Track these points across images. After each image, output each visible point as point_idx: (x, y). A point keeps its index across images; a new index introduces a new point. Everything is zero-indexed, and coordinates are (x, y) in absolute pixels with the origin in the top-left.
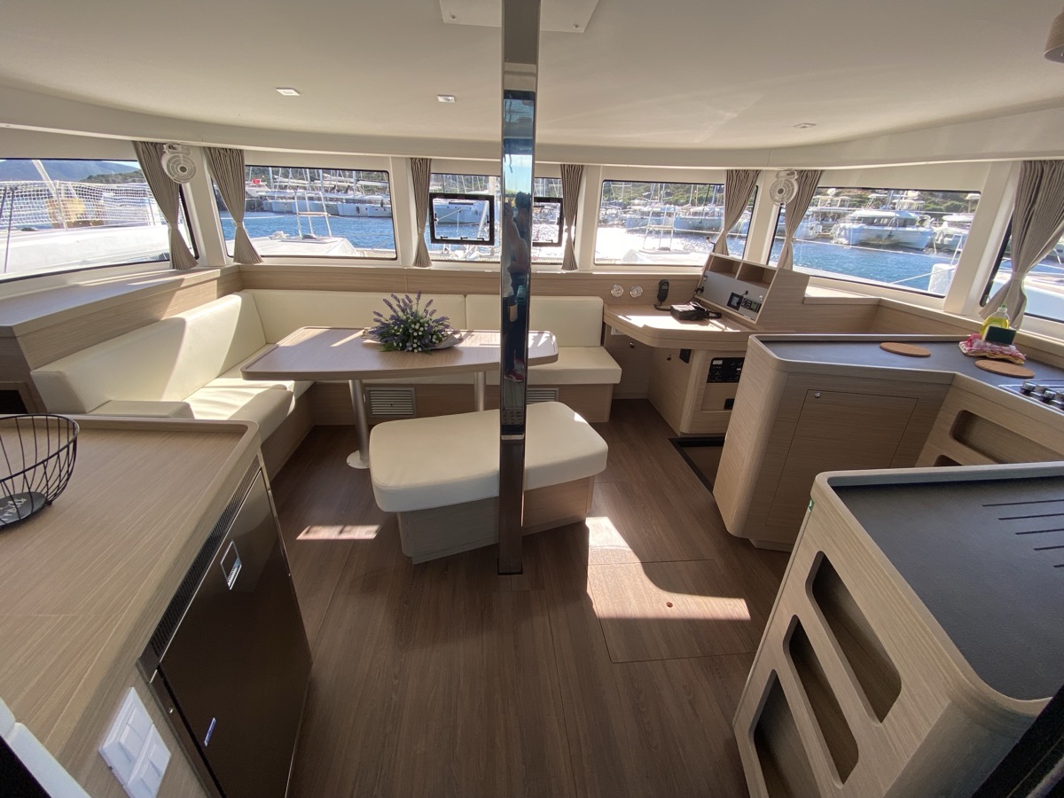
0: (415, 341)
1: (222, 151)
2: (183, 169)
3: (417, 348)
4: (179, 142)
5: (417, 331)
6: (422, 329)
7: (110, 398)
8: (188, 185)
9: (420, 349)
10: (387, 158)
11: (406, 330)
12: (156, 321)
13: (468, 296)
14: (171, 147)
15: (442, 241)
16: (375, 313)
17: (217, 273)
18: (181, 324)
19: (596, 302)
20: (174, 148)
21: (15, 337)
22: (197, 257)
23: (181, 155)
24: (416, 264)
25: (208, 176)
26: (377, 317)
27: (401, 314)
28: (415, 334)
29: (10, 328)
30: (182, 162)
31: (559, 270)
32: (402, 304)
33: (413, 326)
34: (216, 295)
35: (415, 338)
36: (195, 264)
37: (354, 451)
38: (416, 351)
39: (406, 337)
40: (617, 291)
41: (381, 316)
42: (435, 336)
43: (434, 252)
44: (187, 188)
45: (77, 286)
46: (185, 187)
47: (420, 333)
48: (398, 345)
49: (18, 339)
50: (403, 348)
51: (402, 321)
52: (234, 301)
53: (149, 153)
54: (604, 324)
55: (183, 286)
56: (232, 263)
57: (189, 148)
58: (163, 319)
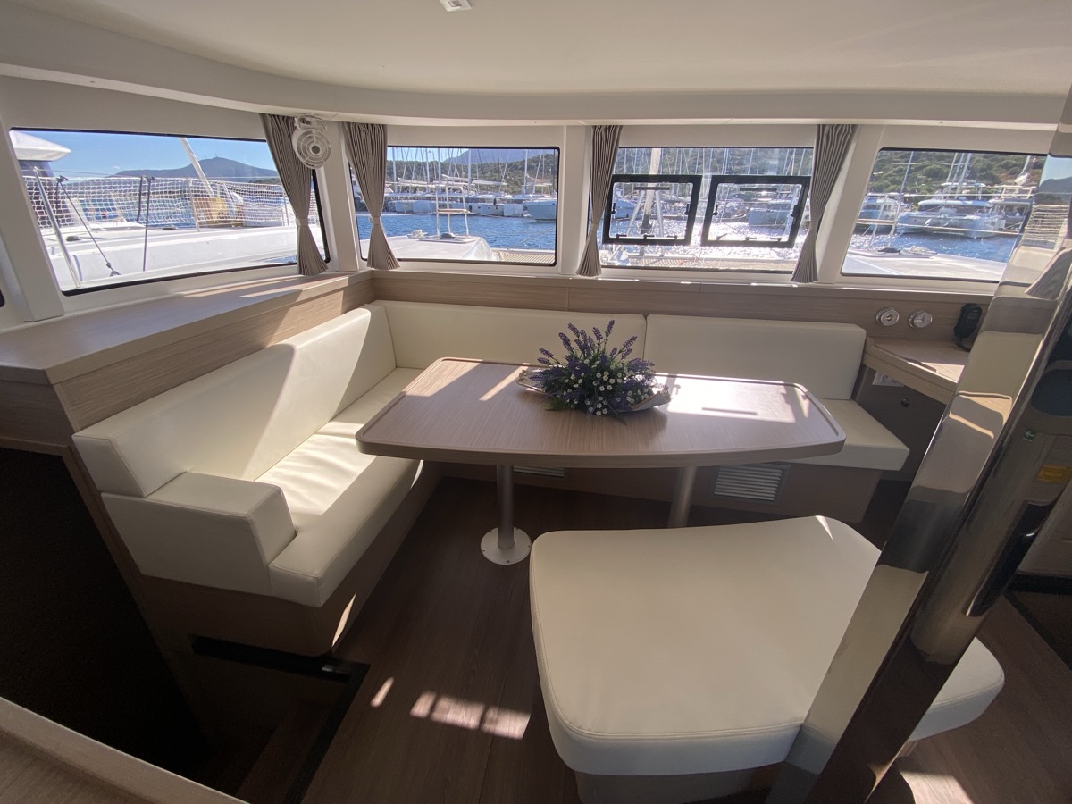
0: (601, 398)
1: (362, 128)
2: (316, 149)
3: (601, 410)
4: (312, 112)
5: (605, 383)
6: (613, 381)
7: (184, 470)
8: (322, 169)
9: (605, 411)
10: (560, 128)
11: (588, 382)
12: (259, 348)
13: (651, 318)
14: (303, 121)
15: (618, 240)
16: (542, 351)
17: (343, 281)
18: (289, 351)
19: (857, 333)
20: (308, 123)
21: (50, 386)
22: (328, 260)
23: (314, 131)
24: (581, 271)
25: (345, 160)
26: (544, 357)
27: (579, 353)
28: (602, 389)
29: (43, 372)
30: (315, 140)
31: (788, 282)
32: (581, 339)
33: (599, 375)
34: (340, 309)
35: (600, 393)
36: (324, 268)
37: (490, 530)
38: (599, 413)
39: (589, 391)
40: (889, 318)
41: (551, 356)
42: (630, 393)
43: (606, 255)
44: (321, 173)
45: (180, 297)
46: (319, 172)
47: (609, 388)
48: (572, 402)
49: (56, 387)
50: (581, 408)
51: (584, 368)
52: (363, 316)
53: (278, 130)
54: (863, 367)
55: (298, 300)
56: (364, 268)
57: (323, 123)
58: (270, 345)
